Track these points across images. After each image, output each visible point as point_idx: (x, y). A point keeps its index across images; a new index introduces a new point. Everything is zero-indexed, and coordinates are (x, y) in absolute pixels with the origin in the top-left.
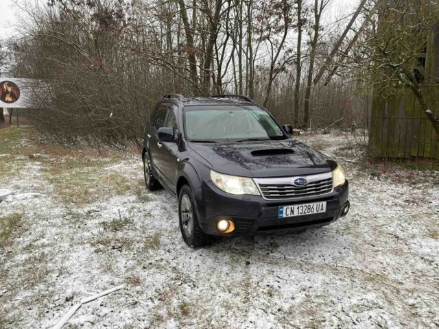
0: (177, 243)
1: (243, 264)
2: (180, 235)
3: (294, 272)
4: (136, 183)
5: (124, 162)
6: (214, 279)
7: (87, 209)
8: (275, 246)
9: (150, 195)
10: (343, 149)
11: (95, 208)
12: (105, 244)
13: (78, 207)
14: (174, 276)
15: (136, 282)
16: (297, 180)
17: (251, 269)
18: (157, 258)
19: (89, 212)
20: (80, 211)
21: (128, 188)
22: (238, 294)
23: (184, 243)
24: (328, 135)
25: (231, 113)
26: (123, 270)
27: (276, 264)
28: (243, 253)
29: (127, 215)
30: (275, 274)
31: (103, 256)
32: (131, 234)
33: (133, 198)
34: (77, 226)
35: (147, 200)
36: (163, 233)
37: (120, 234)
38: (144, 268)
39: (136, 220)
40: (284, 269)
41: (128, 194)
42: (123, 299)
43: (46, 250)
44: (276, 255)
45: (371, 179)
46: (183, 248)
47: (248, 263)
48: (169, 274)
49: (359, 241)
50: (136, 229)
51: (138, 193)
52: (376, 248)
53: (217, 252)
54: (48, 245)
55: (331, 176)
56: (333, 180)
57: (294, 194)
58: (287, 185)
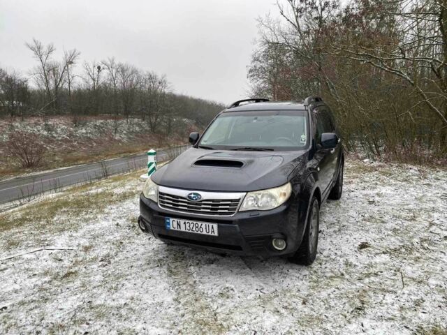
16: (191, 194)
25: (256, 119)
55: (238, 198)
56: (240, 203)
57: (186, 208)
58: (182, 198)
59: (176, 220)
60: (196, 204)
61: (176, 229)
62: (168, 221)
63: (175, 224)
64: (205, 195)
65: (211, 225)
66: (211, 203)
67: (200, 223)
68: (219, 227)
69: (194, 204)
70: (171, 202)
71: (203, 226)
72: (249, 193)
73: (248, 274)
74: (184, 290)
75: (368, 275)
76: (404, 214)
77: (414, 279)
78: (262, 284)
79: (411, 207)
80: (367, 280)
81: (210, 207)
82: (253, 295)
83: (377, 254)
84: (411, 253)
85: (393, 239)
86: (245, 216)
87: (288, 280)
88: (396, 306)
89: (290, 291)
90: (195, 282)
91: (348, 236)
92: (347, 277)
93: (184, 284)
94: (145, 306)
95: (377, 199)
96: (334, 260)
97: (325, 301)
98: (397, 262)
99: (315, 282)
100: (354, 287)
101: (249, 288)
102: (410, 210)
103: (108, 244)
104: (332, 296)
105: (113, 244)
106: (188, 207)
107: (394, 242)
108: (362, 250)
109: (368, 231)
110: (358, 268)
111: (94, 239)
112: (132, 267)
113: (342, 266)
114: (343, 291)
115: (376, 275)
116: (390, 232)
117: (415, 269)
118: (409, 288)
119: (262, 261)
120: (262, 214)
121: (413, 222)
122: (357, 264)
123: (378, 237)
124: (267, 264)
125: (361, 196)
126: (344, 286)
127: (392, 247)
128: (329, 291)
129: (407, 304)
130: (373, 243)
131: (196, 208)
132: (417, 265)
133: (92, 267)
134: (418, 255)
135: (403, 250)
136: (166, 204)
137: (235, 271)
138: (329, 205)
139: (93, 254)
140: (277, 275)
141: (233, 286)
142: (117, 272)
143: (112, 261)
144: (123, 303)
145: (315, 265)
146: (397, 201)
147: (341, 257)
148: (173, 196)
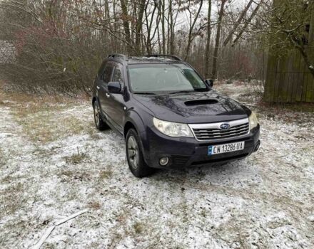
0: (125, 173)
1: (179, 190)
2: (127, 167)
3: (220, 196)
4: (88, 125)
5: (76, 107)
6: (158, 202)
7: (50, 146)
8: (202, 175)
9: (100, 134)
10: (244, 96)
11: (57, 145)
12: (68, 175)
13: (43, 145)
14: (126, 200)
15: (97, 206)
16: (222, 125)
17: (186, 194)
18: (111, 186)
19: (53, 148)
20: (45, 148)
21: (82, 128)
22: (178, 215)
23: (131, 173)
24: (231, 85)
25: (165, 70)
26: (85, 196)
27: (205, 189)
28: (178, 181)
29: (84, 151)
30: (205, 198)
31: (68, 184)
32: (88, 166)
33: (87, 136)
34: (45, 160)
35: (97, 138)
36: (114, 164)
37: (79, 166)
38: (101, 194)
39: (90, 154)
40: (212, 194)
41: (82, 133)
42: (87, 221)
43: (22, 181)
44: (204, 182)
45: (268, 119)
46: (130, 177)
47: (183, 189)
48: (122, 199)
49: (266, 170)
50: (91, 162)
51: (91, 133)
52: (279, 175)
53: (158, 180)
54: (23, 177)
56: (249, 124)
57: (220, 136)
59: (217, 146)
61: (216, 153)
62: (210, 148)
63: (216, 150)
64: (232, 123)
65: (240, 143)
67: (233, 144)
68: (245, 143)
69: (226, 132)
70: (207, 134)
71: (236, 145)
136: (203, 137)
148: (207, 130)
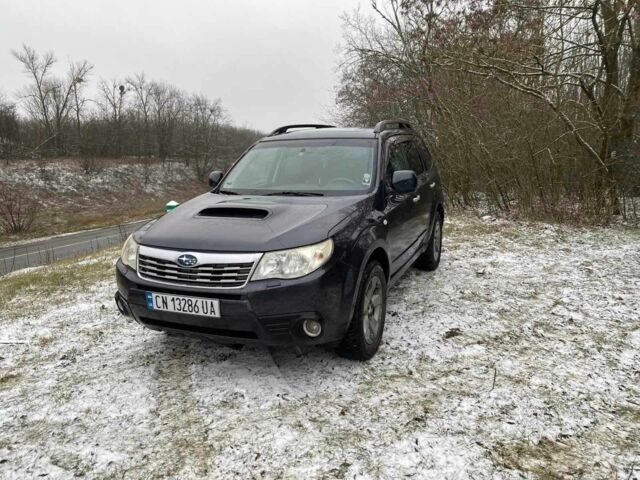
16: (182, 256)
55: (250, 261)
56: (253, 268)
57: (176, 278)
58: (171, 262)
59: (160, 295)
60: (191, 272)
61: (161, 309)
62: (149, 297)
63: (160, 301)
64: (202, 258)
65: (209, 301)
66: (211, 269)
67: (194, 300)
68: (221, 304)
69: (187, 272)
70: (155, 269)
71: (199, 304)
72: (266, 254)
73: (272, 374)
74: (169, 398)
75: (446, 374)
76: (521, 290)
77: (510, 378)
78: (288, 388)
79: (535, 280)
80: (443, 380)
81: (210, 275)
82: (270, 403)
83: (468, 344)
84: (517, 343)
85: (496, 324)
86: (261, 287)
87: (329, 382)
88: (475, 415)
89: (326, 396)
90: (191, 386)
91: (433, 321)
92: (417, 376)
93: (174, 389)
94: (104, 422)
95: (489, 269)
96: (404, 352)
97: (374, 410)
98: (494, 355)
99: (368, 383)
100: (421, 390)
101: (266, 394)
102: (531, 285)
103: (82, 334)
104: (386, 403)
105: (88, 334)
106: (179, 276)
107: (497, 327)
108: (449, 340)
109: (463, 313)
110: (435, 364)
111: (62, 327)
112: (104, 366)
113: (415, 361)
114: (404, 396)
115: (459, 372)
116: (494, 315)
117: (516, 363)
118: (500, 390)
119: (298, 357)
120: (284, 284)
121: (532, 300)
122: (435, 358)
123: (476, 320)
124: (305, 360)
125: (468, 266)
126: (407, 388)
127: (493, 335)
128: (383, 396)
129: (489, 412)
130: (468, 329)
131: (190, 277)
132: (522, 358)
133: (46, 367)
134: (526, 344)
135: (507, 339)
136: (148, 273)
137: (255, 370)
138: (417, 278)
139: (53, 350)
140: (314, 374)
141: (244, 391)
142: (81, 373)
143: (78, 358)
144: (73, 417)
145: (375, 361)
146: (517, 272)
147: (415, 348)
148: (159, 260)
